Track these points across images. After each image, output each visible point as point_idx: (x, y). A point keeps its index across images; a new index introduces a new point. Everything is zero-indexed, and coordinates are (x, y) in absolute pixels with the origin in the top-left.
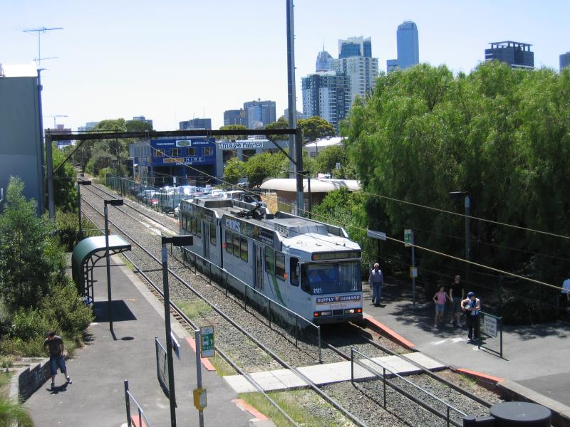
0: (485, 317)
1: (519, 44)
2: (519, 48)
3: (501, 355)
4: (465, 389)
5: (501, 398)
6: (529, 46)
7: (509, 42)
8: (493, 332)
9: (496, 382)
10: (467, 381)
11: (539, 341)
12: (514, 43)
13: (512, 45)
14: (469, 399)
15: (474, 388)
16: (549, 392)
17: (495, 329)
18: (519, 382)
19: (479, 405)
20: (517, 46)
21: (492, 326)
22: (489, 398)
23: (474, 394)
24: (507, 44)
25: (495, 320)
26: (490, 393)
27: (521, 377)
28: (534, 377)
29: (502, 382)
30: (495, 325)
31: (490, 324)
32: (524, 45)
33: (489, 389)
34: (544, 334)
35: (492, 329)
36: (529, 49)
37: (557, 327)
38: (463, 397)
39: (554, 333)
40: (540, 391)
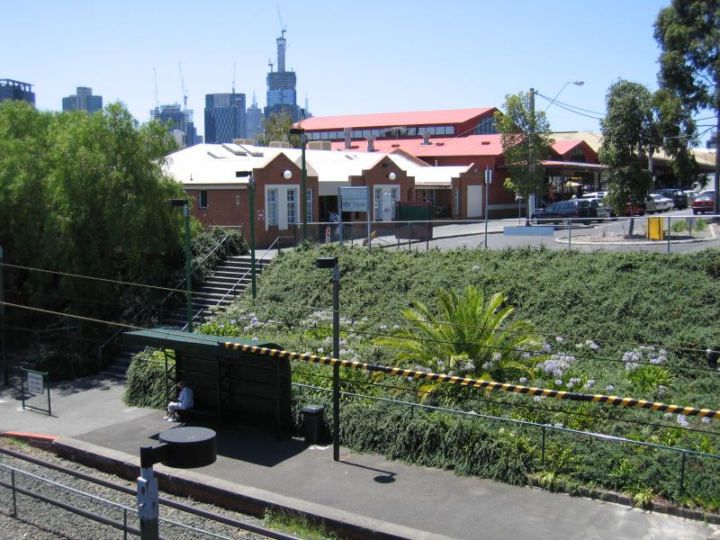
0: (29, 374)
1: (19, 83)
2: (19, 87)
3: (49, 413)
4: (17, 452)
5: (59, 457)
6: (29, 85)
7: (8, 80)
8: (39, 389)
9: (50, 441)
10: (17, 444)
11: (83, 395)
12: (13, 82)
13: (11, 84)
14: (24, 462)
15: (26, 449)
16: (110, 443)
17: (41, 386)
18: (75, 437)
19: (36, 466)
20: (16, 85)
21: (37, 383)
22: (45, 458)
23: (29, 456)
24: (6, 82)
25: (41, 377)
26: (45, 453)
27: (77, 432)
28: (89, 431)
29: (57, 439)
30: (41, 382)
31: (36, 381)
32: (25, 85)
33: (44, 449)
34: (88, 387)
35: (39, 386)
36: (30, 89)
37: (102, 379)
38: (17, 460)
39: (97, 386)
40: (100, 444)
